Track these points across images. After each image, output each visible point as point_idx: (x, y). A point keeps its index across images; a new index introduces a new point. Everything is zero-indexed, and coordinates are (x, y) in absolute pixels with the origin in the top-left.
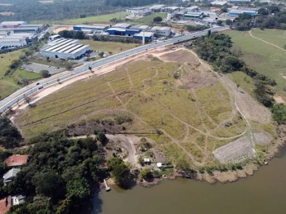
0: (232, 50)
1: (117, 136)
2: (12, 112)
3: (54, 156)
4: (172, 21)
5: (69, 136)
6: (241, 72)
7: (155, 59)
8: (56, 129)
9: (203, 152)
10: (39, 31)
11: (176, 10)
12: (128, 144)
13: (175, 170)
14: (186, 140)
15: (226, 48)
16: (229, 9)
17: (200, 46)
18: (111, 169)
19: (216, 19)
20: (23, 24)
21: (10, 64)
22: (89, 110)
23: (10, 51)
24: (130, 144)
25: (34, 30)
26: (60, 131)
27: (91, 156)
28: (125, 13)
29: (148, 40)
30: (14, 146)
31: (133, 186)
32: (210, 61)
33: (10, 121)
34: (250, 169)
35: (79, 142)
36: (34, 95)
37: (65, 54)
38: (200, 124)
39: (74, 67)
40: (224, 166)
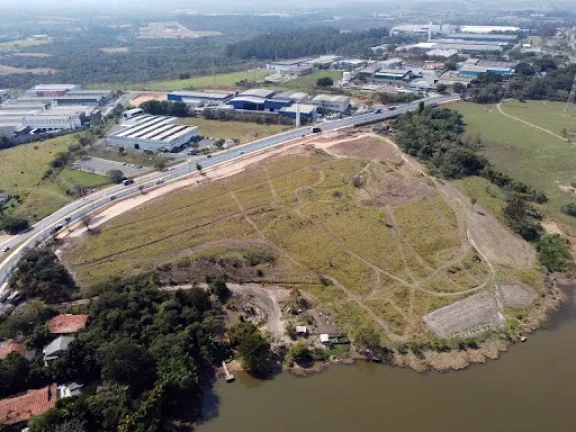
0: (463, 138)
1: (247, 287)
2: (58, 242)
3: (136, 316)
4: (353, 85)
5: (161, 285)
6: (479, 178)
7: (320, 152)
8: (137, 272)
9: (406, 317)
10: (104, 102)
11: (359, 65)
12: (267, 301)
13: (353, 348)
14: (374, 295)
15: (452, 134)
16: (460, 63)
17: (404, 130)
18: (235, 343)
19: (435, 81)
20: (75, 89)
21: (52, 158)
22: (196, 240)
23: (51, 136)
24: (271, 301)
25: (95, 100)
26: (143, 277)
27: (200, 320)
28: (263, 70)
29: (306, 119)
30: (62, 299)
31: (276, 374)
32: (422, 158)
33: (56, 257)
34: (492, 349)
35: (179, 294)
36: (96, 213)
37: (154, 142)
38: (400, 267)
39: (170, 166)
40: (443, 341)
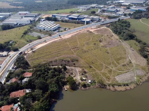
0: (130, 29)
1: (71, 67)
2: (25, 54)
3: (44, 74)
4: (101, 13)
5: (50, 66)
6: (134, 40)
7: (91, 32)
8: (44, 63)
9: (110, 77)
10: (36, 17)
11: (103, 7)
12: (76, 71)
13: (97, 84)
14: (103, 71)
15: (127, 28)
16: (131, 7)
17: (114, 26)
18: (68, 81)
19: (124, 12)
20: (29, 13)
21: (23, 32)
22: (59, 55)
23: (23, 26)
25: (33, 16)
26: (46, 64)
27: (59, 75)
28: (77, 8)
29: (88, 23)
30: (26, 69)
31: (77, 89)
32: (118, 34)
33: (25, 58)
34: (132, 86)
35: (54, 68)
36: (34, 47)
37: (48, 28)
38: (110, 64)
39: (52, 35)
40: (120, 84)
